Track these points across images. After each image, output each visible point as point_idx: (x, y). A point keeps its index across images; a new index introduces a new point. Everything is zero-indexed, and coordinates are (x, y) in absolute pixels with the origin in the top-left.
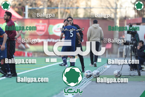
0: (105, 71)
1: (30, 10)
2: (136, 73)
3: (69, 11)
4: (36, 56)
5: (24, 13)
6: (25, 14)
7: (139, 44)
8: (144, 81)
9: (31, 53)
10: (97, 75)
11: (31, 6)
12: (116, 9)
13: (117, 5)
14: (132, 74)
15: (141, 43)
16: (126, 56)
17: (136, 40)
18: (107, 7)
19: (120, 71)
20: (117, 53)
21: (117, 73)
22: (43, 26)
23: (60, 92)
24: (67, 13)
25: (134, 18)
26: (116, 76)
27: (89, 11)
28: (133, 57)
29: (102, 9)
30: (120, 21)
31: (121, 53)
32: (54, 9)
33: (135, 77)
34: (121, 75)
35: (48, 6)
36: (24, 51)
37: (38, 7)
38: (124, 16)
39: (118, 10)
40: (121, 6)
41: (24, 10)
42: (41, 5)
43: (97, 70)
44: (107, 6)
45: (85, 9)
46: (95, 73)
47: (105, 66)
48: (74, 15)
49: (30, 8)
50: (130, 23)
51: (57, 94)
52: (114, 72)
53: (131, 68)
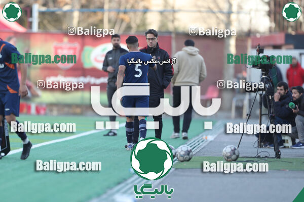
0: (204, 148)
1: (42, 14)
2: (270, 151)
3: (126, 18)
4: (55, 112)
5: (30, 20)
6: (31, 23)
7: (278, 89)
8: (288, 170)
9: (44, 106)
10: (188, 156)
11: (45, 5)
12: (229, 13)
13: (231, 5)
14: (262, 155)
15: (282, 88)
16: (250, 115)
17: (272, 82)
18: (208, 10)
19: (237, 148)
20: (230, 109)
21: (230, 153)
22: (70, 48)
23: (105, 193)
24: (122, 20)
25: (267, 34)
26: (228, 158)
27: (171, 17)
28: (264, 118)
29: (198, 14)
30: (237, 40)
31: (239, 109)
32: (95, 12)
33: (268, 160)
34: (238, 157)
35: (83, 6)
36: (29, 103)
37: (60, 8)
38: (246, 28)
39: (233, 17)
40: (240, 7)
41: (29, 13)
42: (66, 4)
43: (186, 145)
44: (209, 8)
45: (161, 13)
46: (182, 150)
47: (204, 137)
48: (138, 26)
49: (44, 9)
50: (259, 45)
51: (98, 195)
52: (224, 150)
53: (261, 142)
